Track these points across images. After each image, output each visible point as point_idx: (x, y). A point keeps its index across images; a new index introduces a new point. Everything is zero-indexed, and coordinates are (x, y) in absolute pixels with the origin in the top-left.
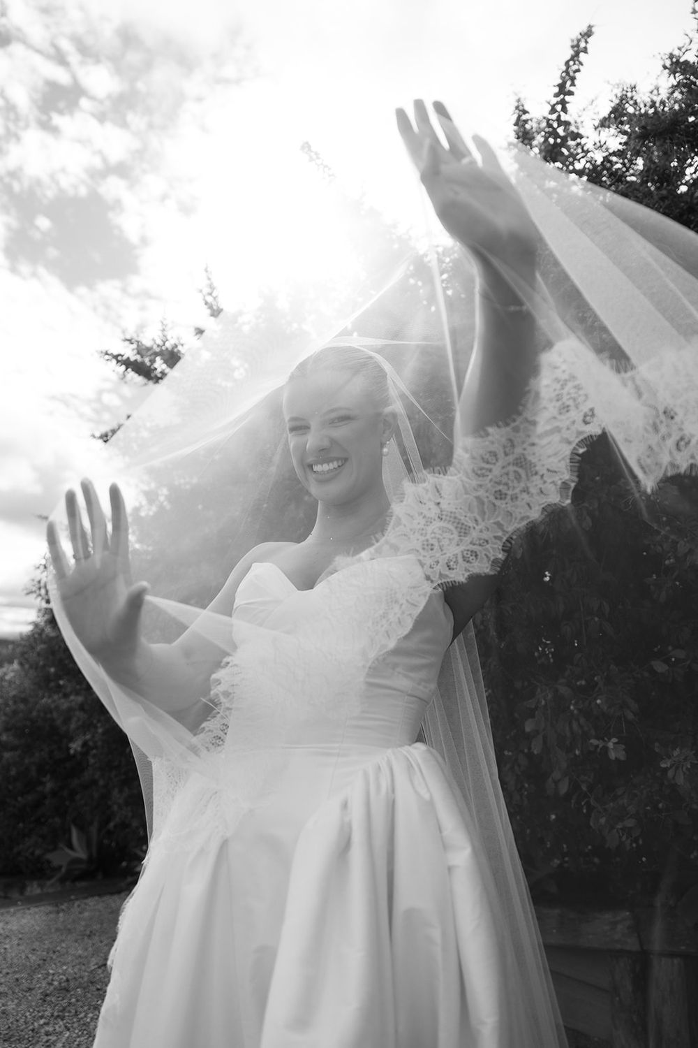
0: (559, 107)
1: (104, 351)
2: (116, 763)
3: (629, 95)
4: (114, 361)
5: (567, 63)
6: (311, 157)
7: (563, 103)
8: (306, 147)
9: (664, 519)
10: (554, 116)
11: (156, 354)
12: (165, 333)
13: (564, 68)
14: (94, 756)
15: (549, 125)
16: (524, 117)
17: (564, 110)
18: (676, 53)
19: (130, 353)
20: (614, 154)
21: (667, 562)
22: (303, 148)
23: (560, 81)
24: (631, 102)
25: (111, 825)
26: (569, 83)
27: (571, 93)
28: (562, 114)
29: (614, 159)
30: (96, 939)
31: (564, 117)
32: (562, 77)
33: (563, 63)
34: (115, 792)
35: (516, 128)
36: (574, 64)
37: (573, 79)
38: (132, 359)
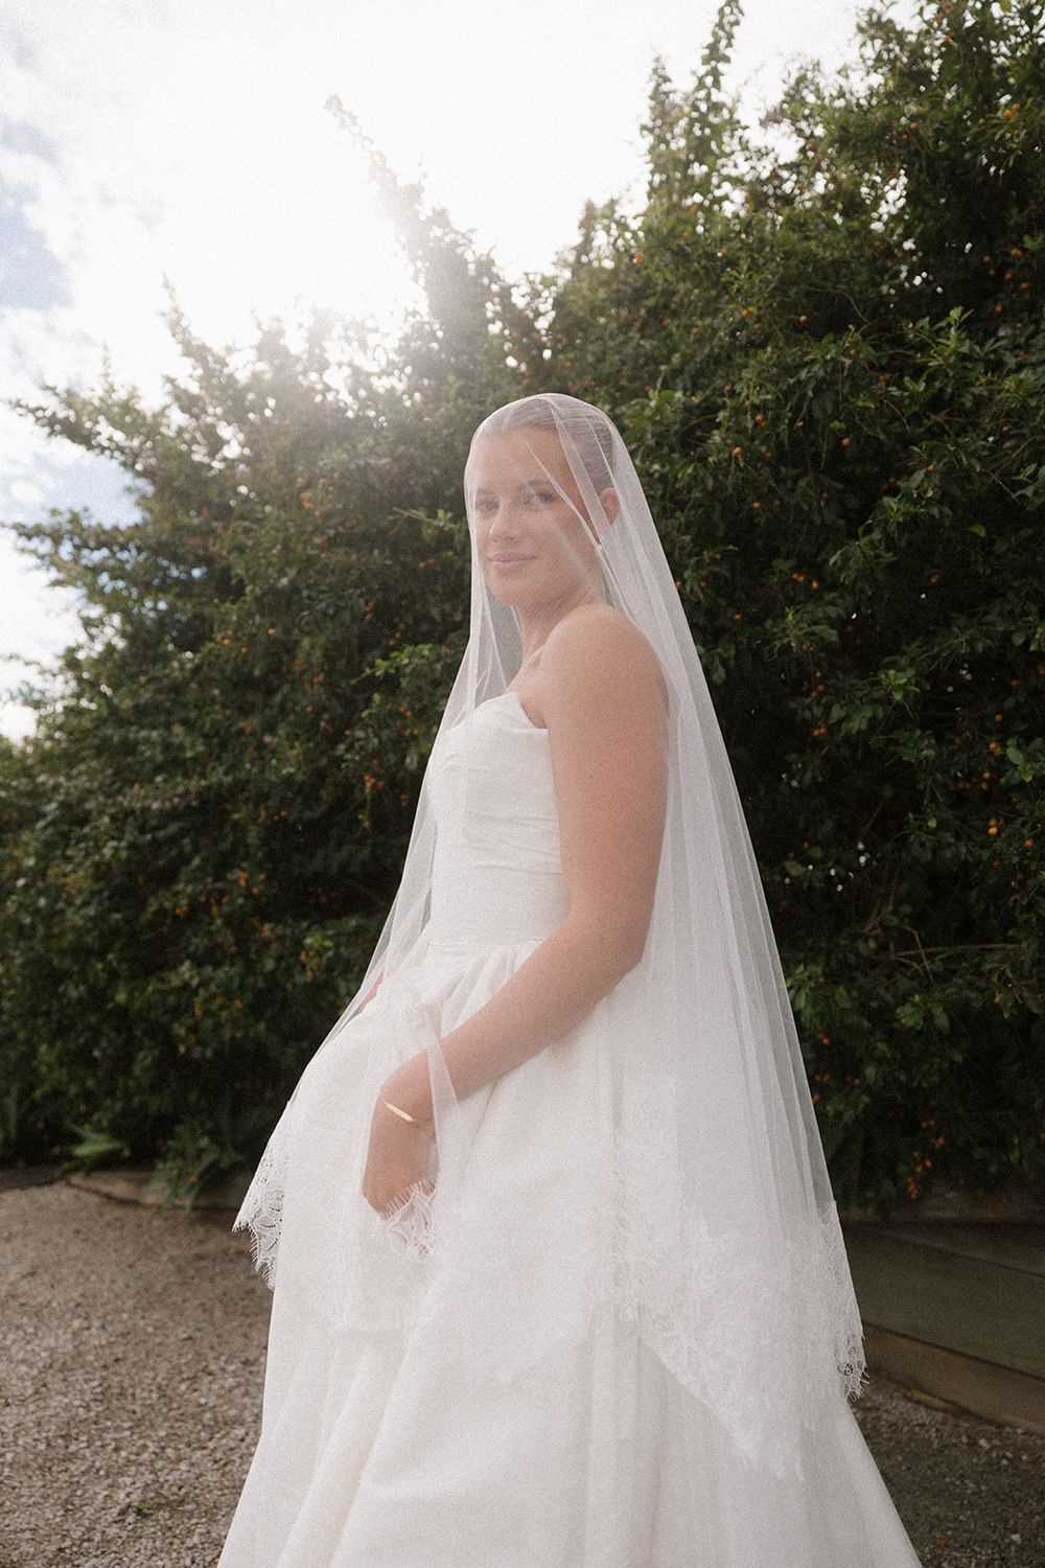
0: (709, 80)
1: (14, 401)
2: (44, 1008)
3: (810, 75)
4: (31, 418)
5: (721, 12)
6: (343, 120)
7: (715, 73)
8: (334, 103)
9: (818, 674)
10: (702, 94)
11: (99, 411)
12: (110, 379)
13: (716, 19)
14: (11, 999)
15: (695, 108)
16: (665, 87)
17: (717, 84)
18: (878, 7)
19: (53, 406)
20: (786, 167)
21: (816, 733)
22: (329, 105)
23: (711, 40)
24: (812, 88)
25: (38, 1094)
26: (724, 43)
27: (726, 59)
28: (714, 91)
29: (785, 174)
30: (17, 1243)
31: (716, 96)
32: (714, 34)
33: (716, 10)
34: (43, 1048)
35: (653, 103)
36: (732, 12)
37: (730, 37)
38: (61, 414)
